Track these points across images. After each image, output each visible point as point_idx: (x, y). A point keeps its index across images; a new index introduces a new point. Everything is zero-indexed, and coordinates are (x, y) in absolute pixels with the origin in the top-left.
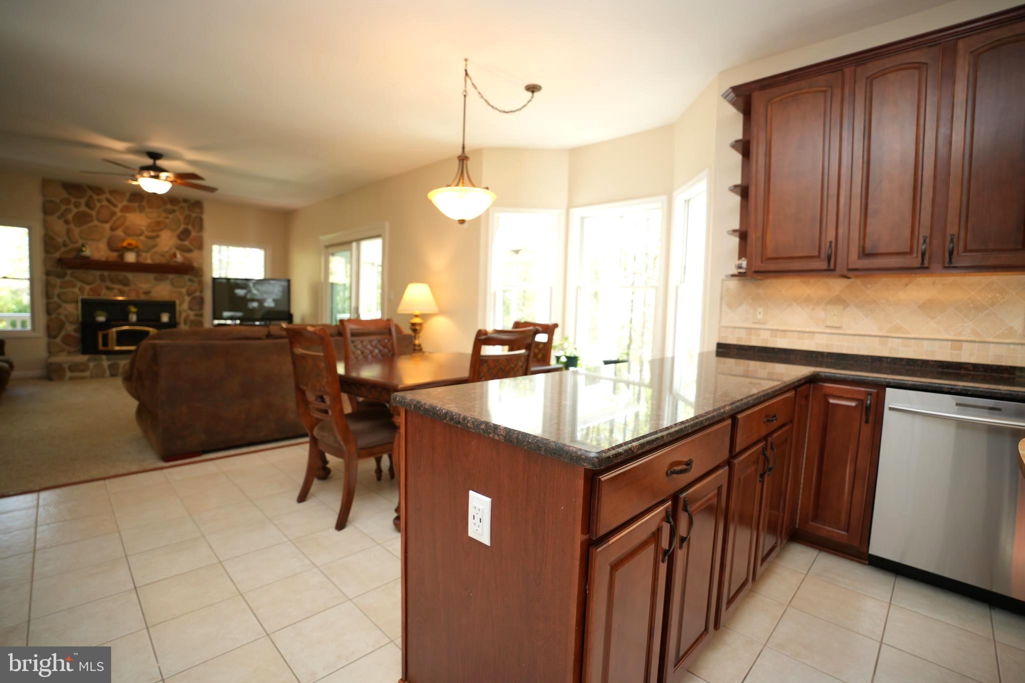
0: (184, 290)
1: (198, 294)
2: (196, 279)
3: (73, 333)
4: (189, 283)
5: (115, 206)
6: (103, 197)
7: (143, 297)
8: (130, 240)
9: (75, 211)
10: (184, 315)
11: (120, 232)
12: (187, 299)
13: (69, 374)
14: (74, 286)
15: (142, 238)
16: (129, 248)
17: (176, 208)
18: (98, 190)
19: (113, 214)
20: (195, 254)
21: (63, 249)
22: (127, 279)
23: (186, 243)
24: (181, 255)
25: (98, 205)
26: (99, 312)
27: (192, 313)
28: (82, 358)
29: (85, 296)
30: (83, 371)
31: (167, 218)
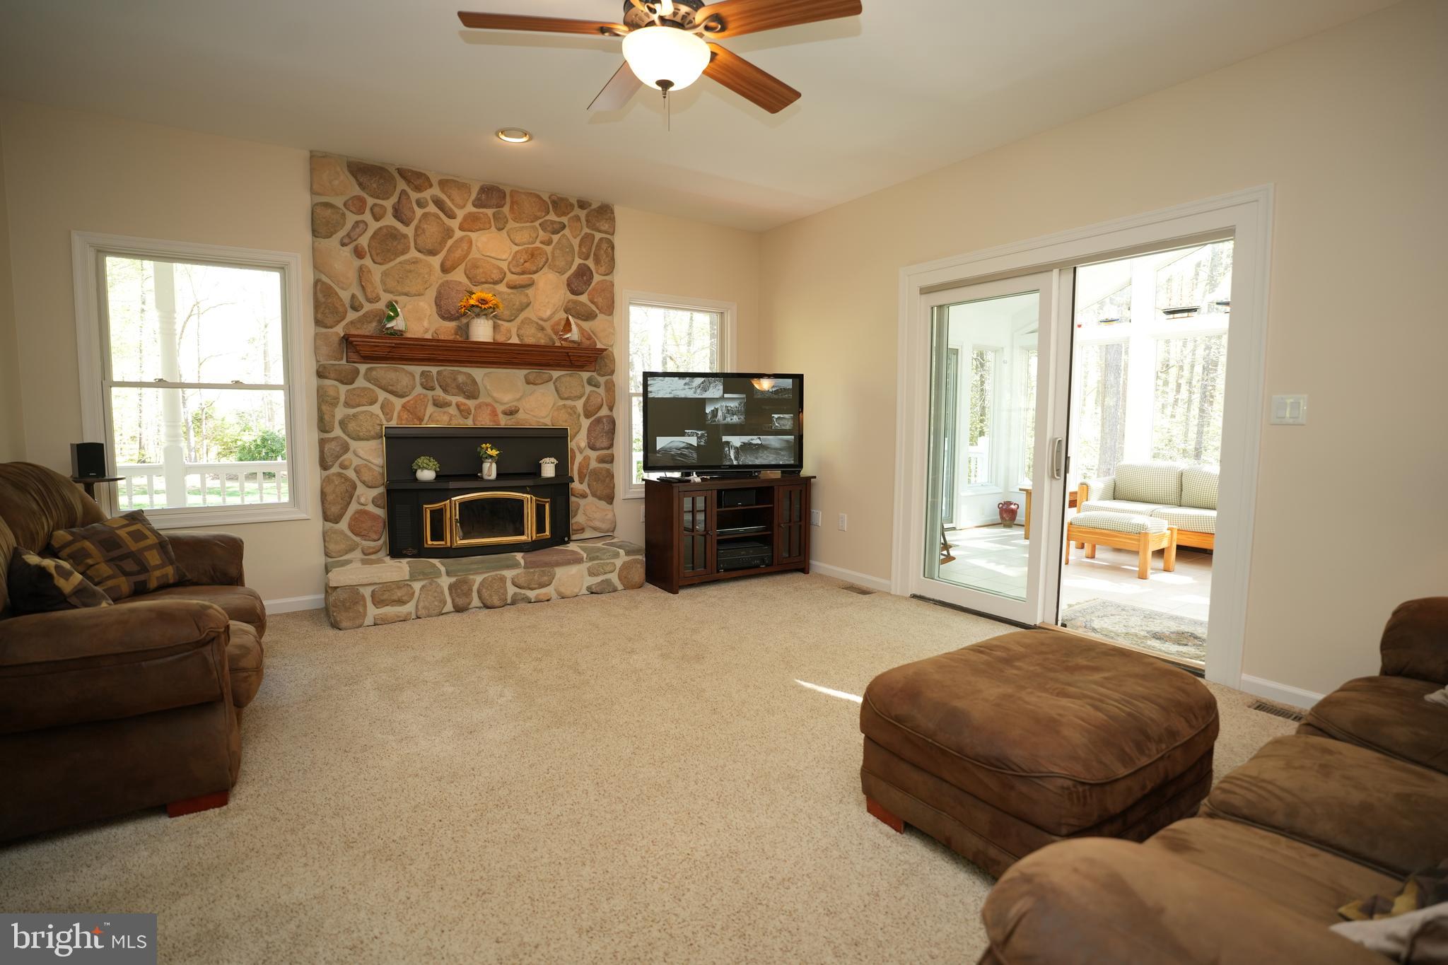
0: (579, 405)
1: (604, 412)
2: (602, 380)
3: (371, 508)
4: (589, 389)
5: (451, 216)
6: (427, 194)
7: (504, 422)
8: (480, 293)
9: (374, 226)
10: (579, 458)
11: (458, 276)
12: (586, 423)
13: (372, 612)
14: (373, 402)
15: (502, 288)
16: (482, 309)
17: (565, 220)
18: (417, 179)
19: (449, 233)
20: (599, 323)
21: (352, 316)
22: (474, 382)
23: (584, 298)
24: (577, 325)
25: (419, 212)
26: (422, 460)
27: (593, 455)
28: (399, 569)
29: (393, 423)
30: (401, 602)
31: (549, 243)
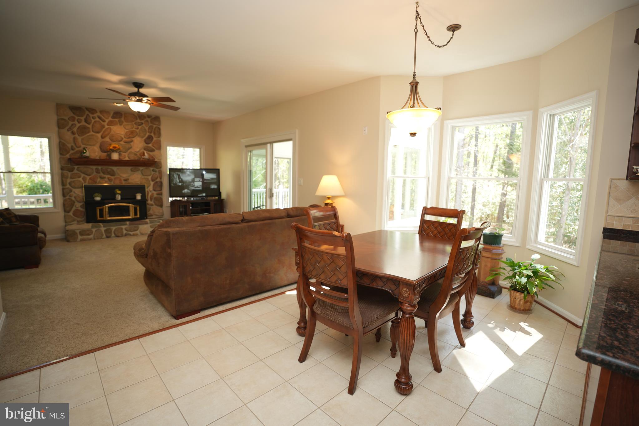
0: (150, 178)
1: (158, 180)
2: (157, 170)
3: (80, 208)
4: (153, 173)
5: (104, 121)
6: (96, 115)
7: (124, 183)
8: (114, 145)
9: (78, 125)
10: (150, 194)
11: (107, 139)
12: (152, 183)
13: (80, 237)
14: (79, 177)
15: (122, 143)
16: (114, 150)
17: (143, 121)
18: (92, 111)
19: (103, 126)
20: (156, 153)
21: (72, 152)
22: (113, 171)
23: (150, 145)
24: (147, 153)
25: (93, 121)
26: (96, 194)
27: (155, 193)
28: (88, 226)
29: (87, 184)
30: (89, 235)
31: (138, 128)
